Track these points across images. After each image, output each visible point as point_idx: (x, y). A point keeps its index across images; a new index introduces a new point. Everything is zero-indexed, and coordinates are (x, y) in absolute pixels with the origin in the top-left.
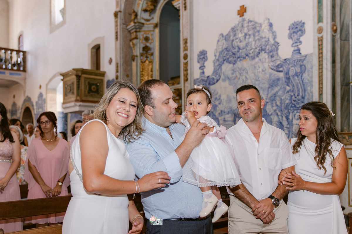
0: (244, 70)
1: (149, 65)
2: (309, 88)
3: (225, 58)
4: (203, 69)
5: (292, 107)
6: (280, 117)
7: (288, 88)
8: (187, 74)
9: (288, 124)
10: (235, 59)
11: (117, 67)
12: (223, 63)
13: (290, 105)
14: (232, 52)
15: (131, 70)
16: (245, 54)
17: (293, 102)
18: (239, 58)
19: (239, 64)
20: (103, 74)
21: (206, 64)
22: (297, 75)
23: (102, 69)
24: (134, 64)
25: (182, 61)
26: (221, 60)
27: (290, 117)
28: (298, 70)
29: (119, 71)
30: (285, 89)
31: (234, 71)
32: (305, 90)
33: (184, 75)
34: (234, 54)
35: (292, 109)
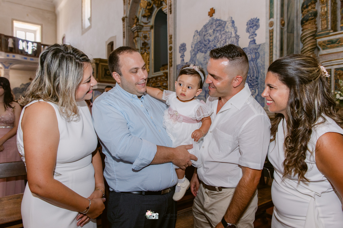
1: (146, 56)
2: (262, 71)
3: (199, 49)
4: (183, 58)
8: (172, 61)
10: (206, 49)
12: (198, 53)
14: (204, 44)
16: (214, 45)
17: (249, 82)
18: (209, 48)
21: (185, 53)
22: (252, 60)
25: (169, 52)
26: (196, 50)
28: (253, 56)
31: (205, 58)
32: (258, 72)
33: (170, 62)
34: (205, 45)
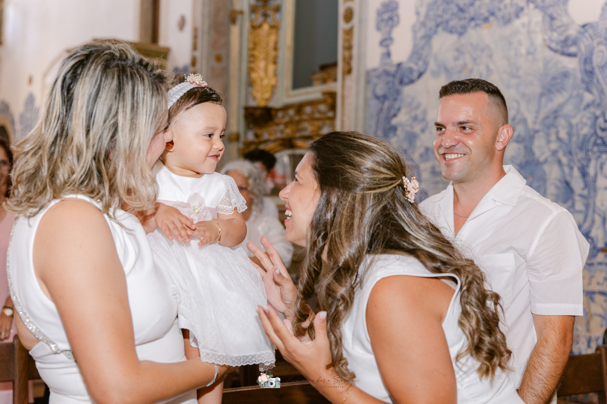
0: (482, 51)
1: (269, 35)
3: (439, 20)
4: (387, 46)
5: (595, 144)
6: (566, 170)
7: (588, 97)
8: (350, 58)
9: (586, 186)
10: (463, 22)
11: (195, 37)
12: (436, 32)
13: (592, 140)
14: (458, 6)
15: (227, 45)
16: (488, 11)
17: (600, 133)
18: (472, 19)
19: (472, 35)
20: (164, 54)
21: (397, 33)
23: (163, 42)
24: (235, 30)
25: (342, 25)
26: (431, 24)
27: (591, 171)
29: (199, 45)
30: (581, 98)
31: (459, 51)
33: (344, 59)
34: (461, 10)
35: (596, 149)
